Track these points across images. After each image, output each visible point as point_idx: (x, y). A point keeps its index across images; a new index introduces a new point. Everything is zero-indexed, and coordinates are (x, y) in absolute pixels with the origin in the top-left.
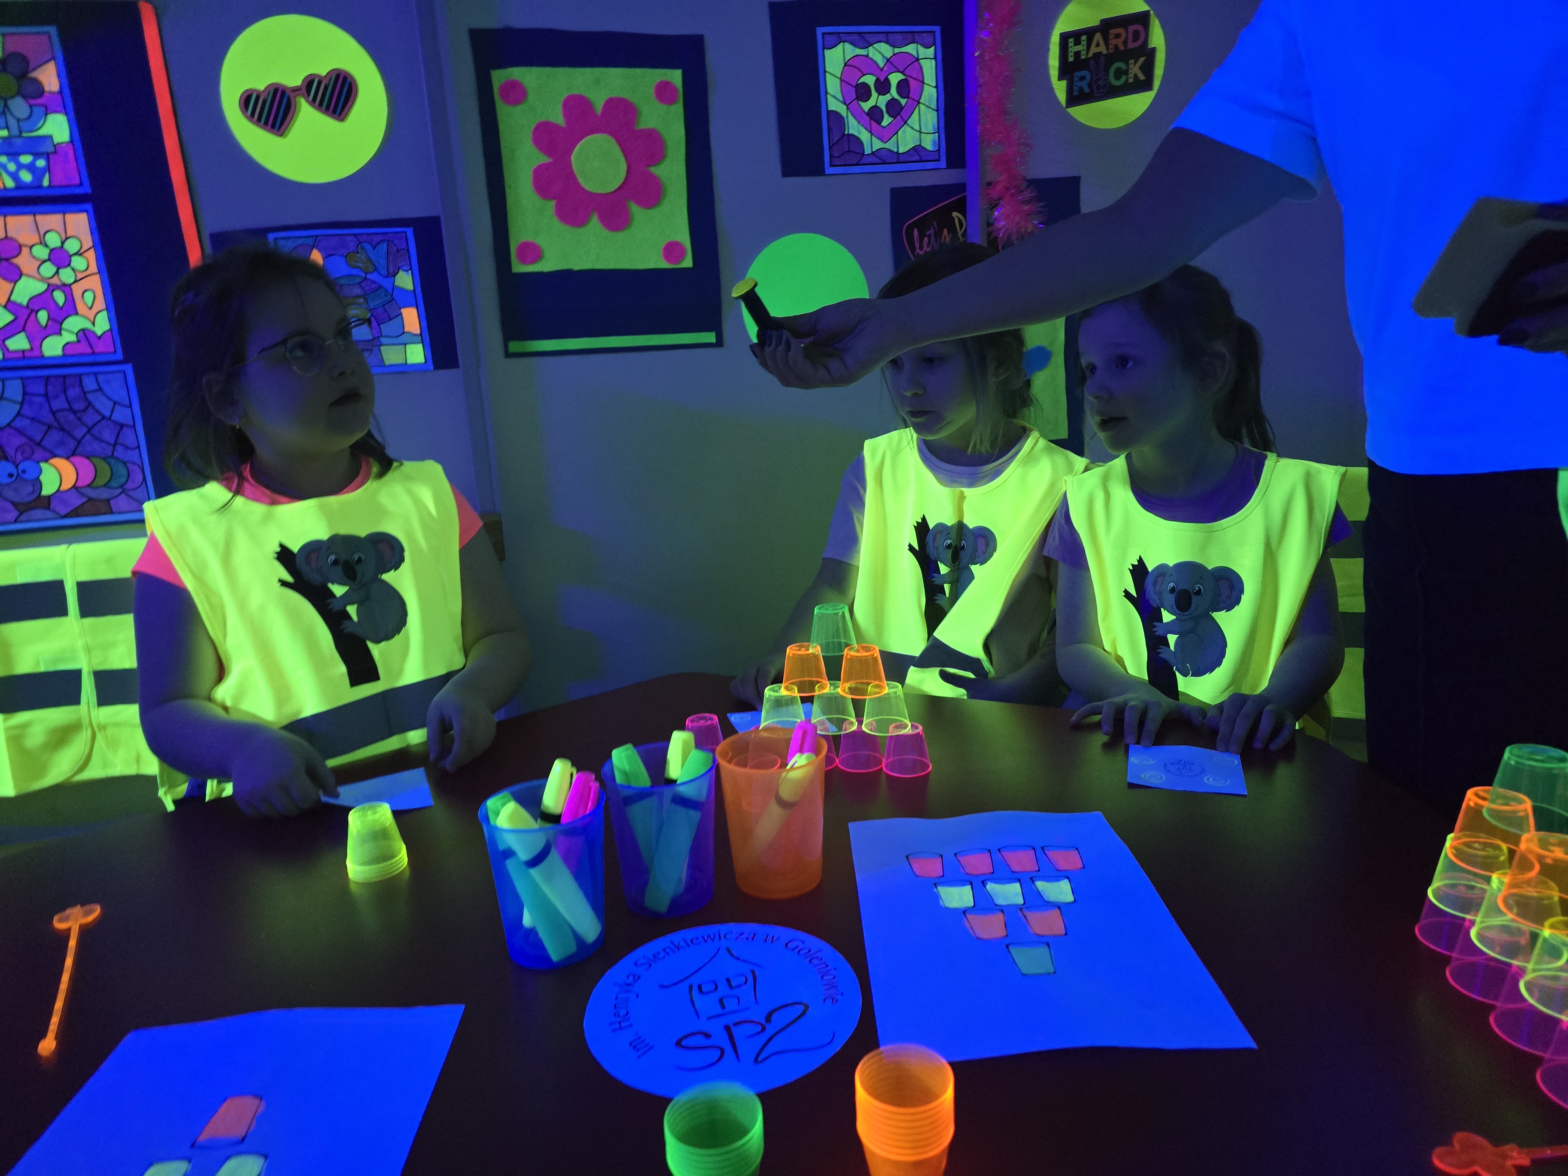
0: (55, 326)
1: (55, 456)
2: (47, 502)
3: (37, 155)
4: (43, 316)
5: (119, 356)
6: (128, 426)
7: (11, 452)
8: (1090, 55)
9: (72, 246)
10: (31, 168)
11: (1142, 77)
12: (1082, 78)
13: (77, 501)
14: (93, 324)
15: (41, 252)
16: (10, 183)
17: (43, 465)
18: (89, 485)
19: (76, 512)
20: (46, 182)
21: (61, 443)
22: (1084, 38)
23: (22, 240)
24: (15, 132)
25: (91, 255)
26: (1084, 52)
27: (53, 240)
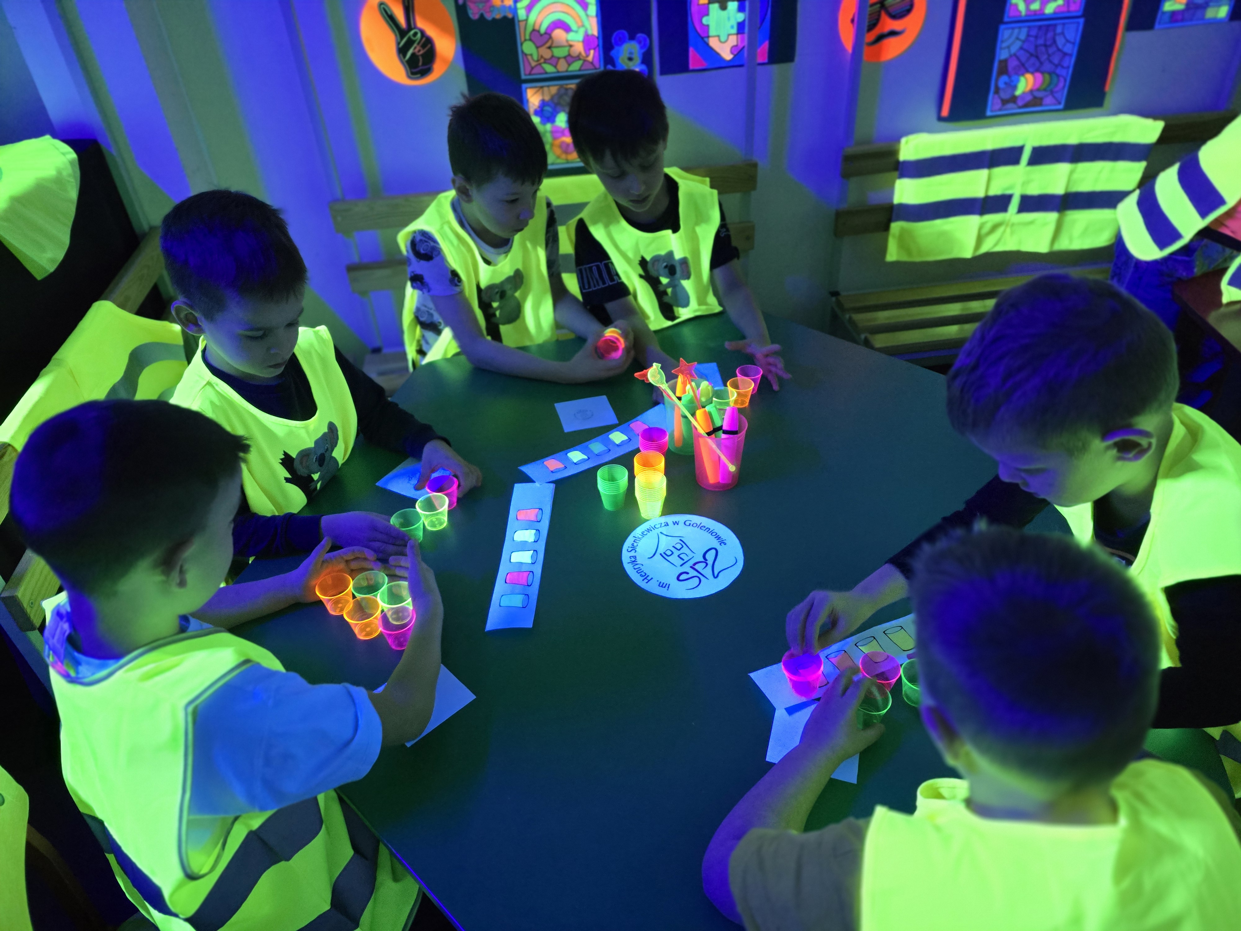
1: (1027, 71)
5: (1080, 13)
6: (1069, 55)
7: (1010, 70)
13: (1029, 98)
17: (1021, 78)
18: (1037, 89)
21: (1033, 65)
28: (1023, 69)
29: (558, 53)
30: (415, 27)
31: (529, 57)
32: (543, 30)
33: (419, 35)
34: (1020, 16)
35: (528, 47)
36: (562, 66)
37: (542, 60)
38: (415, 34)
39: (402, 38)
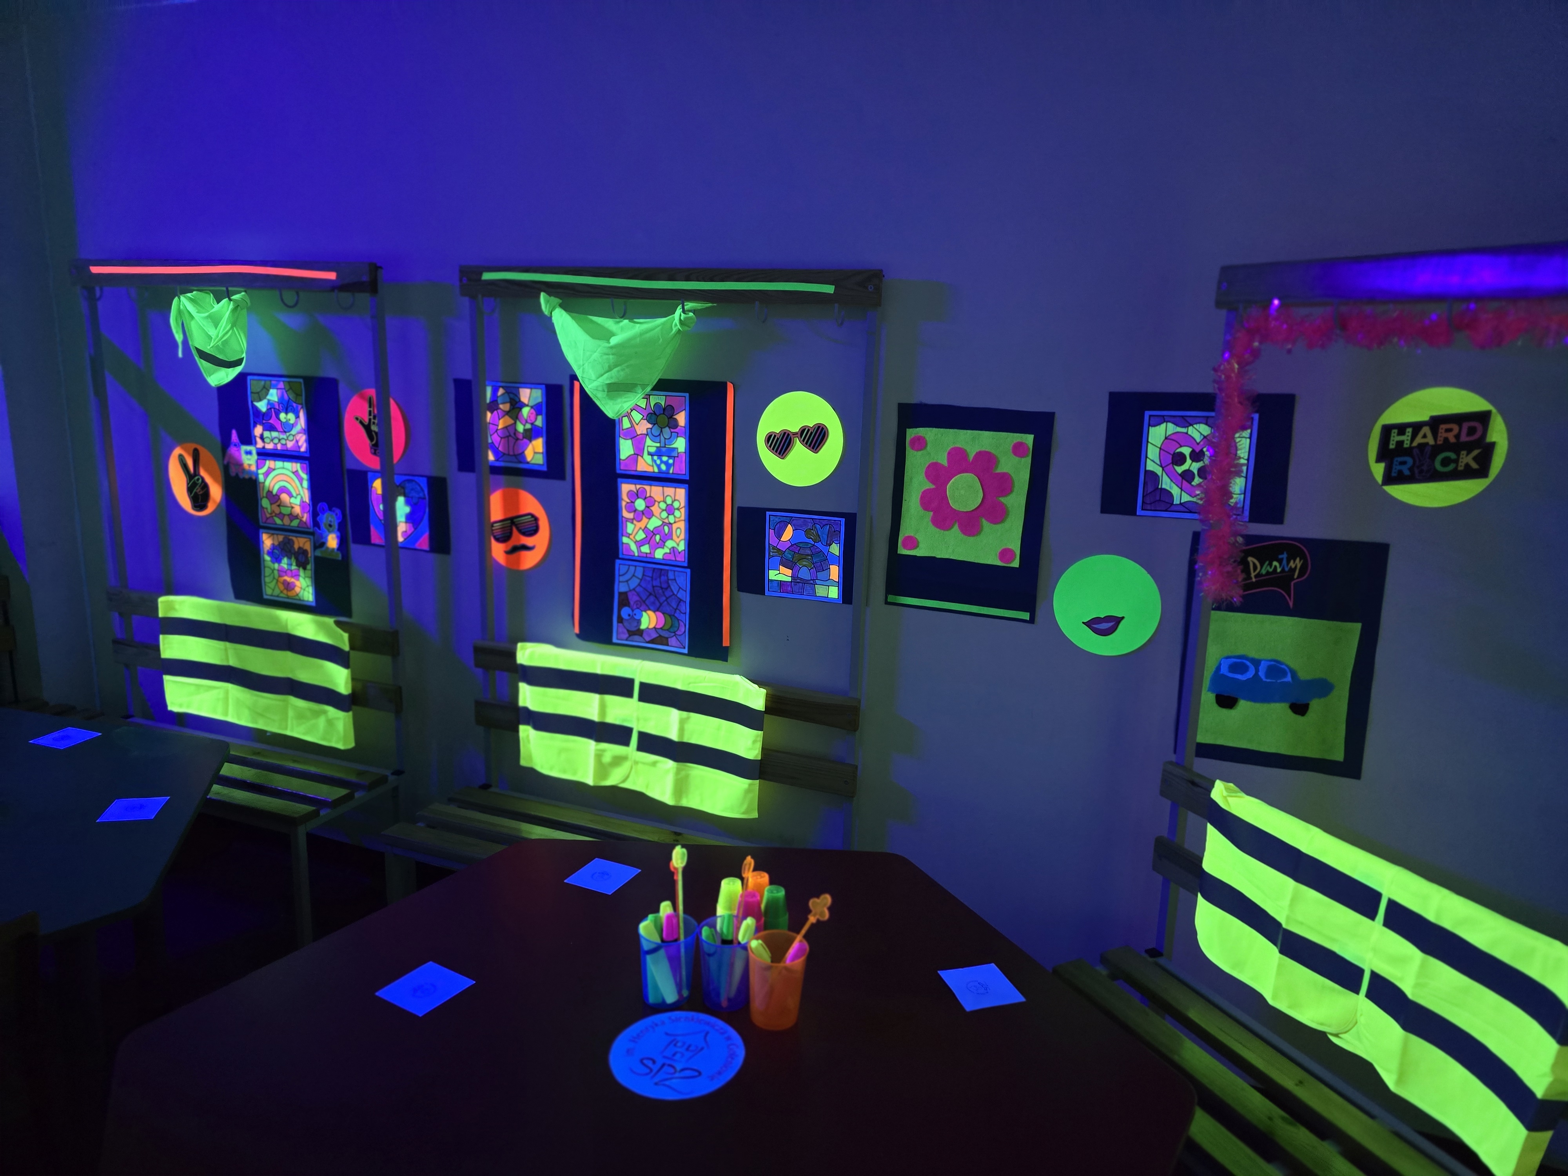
0: (661, 545)
1: (649, 609)
2: (640, 633)
3: (670, 457)
4: (658, 538)
5: (686, 564)
6: (683, 601)
7: (632, 603)
8: (1415, 444)
9: (676, 505)
10: (666, 463)
11: (1474, 466)
12: (1404, 463)
13: (655, 635)
14: (678, 545)
15: (663, 506)
16: (656, 470)
17: (644, 613)
18: (661, 628)
19: (652, 641)
20: (671, 471)
21: (653, 603)
22: (1409, 430)
23: (656, 499)
24: (663, 445)
25: (683, 510)
26: (1409, 442)
27: (669, 501)
28: (643, 605)
29: (285, 511)
30: (199, 475)
31: (265, 510)
32: (275, 492)
33: (200, 481)
34: (634, 556)
35: (265, 503)
36: (286, 521)
37: (274, 514)
38: (198, 479)
39: (190, 481)
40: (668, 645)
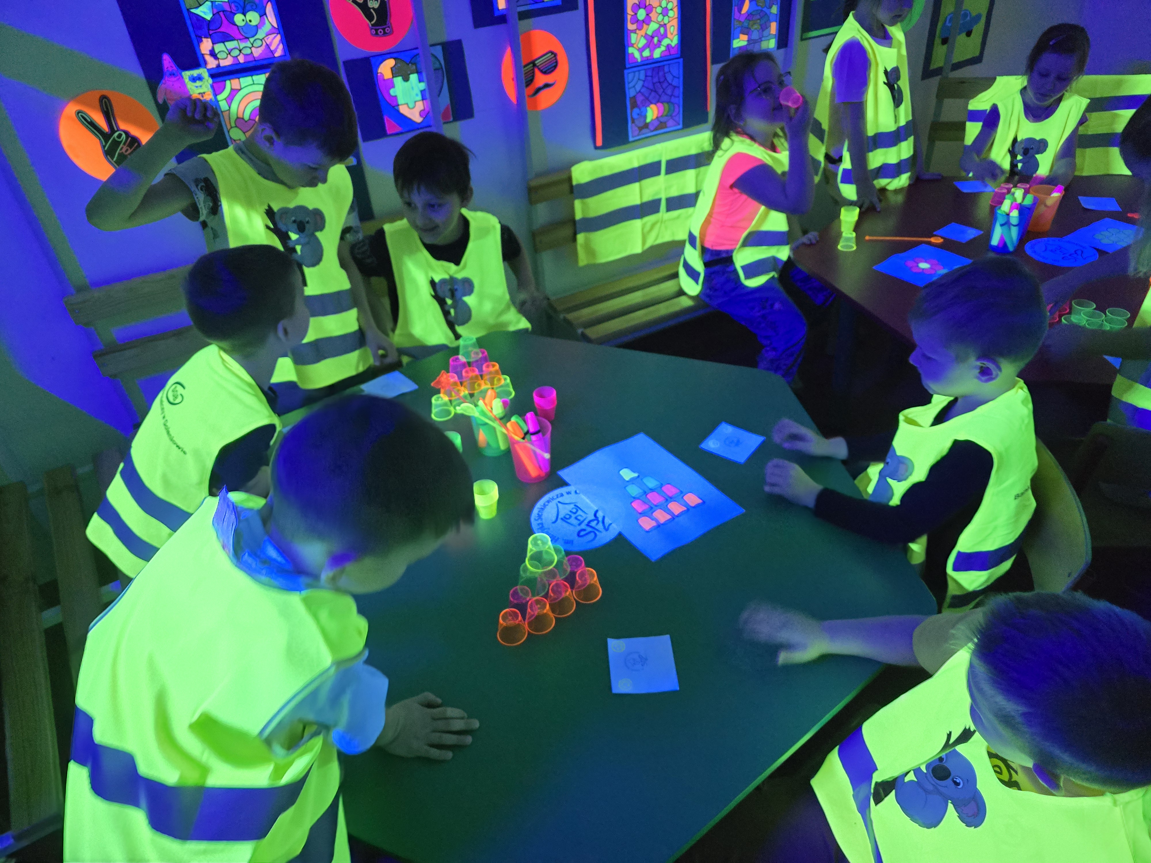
0: (659, 45)
1: (651, 103)
2: (646, 126)
5: (679, 55)
6: (677, 87)
7: (640, 104)
9: (670, 6)
13: (656, 123)
14: (672, 41)
15: (659, 10)
17: (648, 109)
18: (661, 116)
19: (656, 129)
21: (654, 97)
23: (654, 6)
25: (676, 10)
27: (664, 4)
28: (648, 102)
30: (118, 130)
32: (247, 117)
33: (124, 136)
34: (637, 62)
35: (235, 134)
38: (120, 136)
39: (106, 142)
40: (666, 127)
